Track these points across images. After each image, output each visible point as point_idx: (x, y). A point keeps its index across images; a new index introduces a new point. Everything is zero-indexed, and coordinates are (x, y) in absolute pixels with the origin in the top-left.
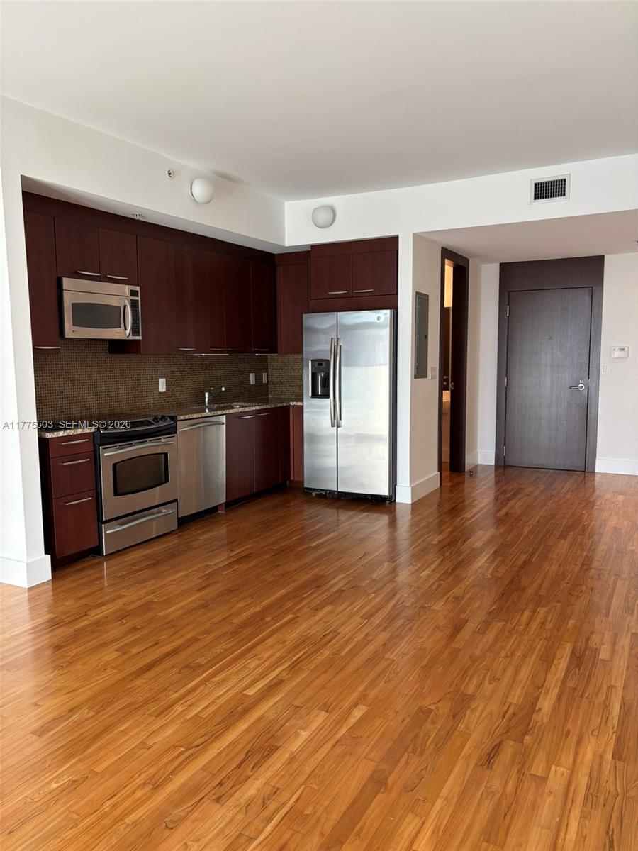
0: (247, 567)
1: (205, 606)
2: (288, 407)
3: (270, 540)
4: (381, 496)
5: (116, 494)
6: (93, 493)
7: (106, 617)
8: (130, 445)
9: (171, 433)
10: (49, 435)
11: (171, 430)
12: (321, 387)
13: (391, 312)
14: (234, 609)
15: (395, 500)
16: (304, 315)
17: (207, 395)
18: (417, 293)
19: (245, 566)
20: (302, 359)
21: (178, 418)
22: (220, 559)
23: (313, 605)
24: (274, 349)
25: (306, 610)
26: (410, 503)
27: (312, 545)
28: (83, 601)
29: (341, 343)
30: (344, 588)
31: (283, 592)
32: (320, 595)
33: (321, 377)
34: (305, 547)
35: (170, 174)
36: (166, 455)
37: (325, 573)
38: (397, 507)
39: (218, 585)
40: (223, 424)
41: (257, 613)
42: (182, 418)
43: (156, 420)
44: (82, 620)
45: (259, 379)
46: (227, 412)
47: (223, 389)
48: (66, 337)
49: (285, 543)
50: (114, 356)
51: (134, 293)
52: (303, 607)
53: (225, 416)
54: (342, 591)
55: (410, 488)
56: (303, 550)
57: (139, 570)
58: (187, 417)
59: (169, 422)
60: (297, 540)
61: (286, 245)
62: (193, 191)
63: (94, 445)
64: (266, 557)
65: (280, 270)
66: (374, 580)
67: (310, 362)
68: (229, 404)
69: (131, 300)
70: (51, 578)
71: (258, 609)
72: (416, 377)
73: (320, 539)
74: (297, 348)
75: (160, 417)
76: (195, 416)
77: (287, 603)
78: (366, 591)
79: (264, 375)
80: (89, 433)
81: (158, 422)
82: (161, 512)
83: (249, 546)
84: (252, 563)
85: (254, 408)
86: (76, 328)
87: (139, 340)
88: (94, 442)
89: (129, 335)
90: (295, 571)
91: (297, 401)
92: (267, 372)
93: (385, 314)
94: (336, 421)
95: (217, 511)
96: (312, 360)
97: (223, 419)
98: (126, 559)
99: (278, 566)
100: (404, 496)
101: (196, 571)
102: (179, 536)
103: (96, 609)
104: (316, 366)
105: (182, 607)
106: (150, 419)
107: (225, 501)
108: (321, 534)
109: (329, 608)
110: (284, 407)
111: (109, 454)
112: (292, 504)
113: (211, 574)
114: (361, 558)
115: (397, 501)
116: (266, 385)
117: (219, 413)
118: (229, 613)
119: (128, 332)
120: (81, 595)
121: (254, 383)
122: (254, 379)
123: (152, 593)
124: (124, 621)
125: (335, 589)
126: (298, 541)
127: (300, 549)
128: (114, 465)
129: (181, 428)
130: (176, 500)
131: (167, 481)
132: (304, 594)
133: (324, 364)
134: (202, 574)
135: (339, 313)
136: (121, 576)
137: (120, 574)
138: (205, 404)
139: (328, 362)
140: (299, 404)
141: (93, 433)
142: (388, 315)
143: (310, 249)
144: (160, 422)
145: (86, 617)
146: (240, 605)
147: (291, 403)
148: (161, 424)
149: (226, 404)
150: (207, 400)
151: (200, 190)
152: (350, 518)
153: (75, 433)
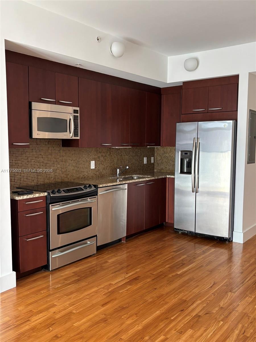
0: (135, 288)
1: (105, 320)
2: (165, 179)
3: (152, 267)
4: (223, 238)
5: (59, 233)
6: (45, 232)
7: (40, 324)
8: (69, 203)
9: (94, 195)
10: (17, 198)
11: (94, 194)
12: (186, 167)
13: (233, 122)
14: (124, 326)
15: (232, 241)
16: (177, 124)
17: (118, 170)
18: (250, 110)
19: (134, 287)
20: (175, 150)
21: (99, 187)
22: (120, 280)
23: (179, 328)
24: (158, 144)
25: (173, 332)
26: (242, 243)
27: (179, 273)
28: (30, 308)
29: (200, 141)
30: (200, 314)
31: (158, 313)
32: (183, 319)
33: (186, 161)
34: (174, 274)
35: (98, 39)
36: (91, 208)
37: (187, 298)
38: (234, 245)
39: (116, 302)
40: (126, 189)
41: (139, 331)
42: (101, 186)
43: (85, 187)
44: (25, 325)
45: (149, 160)
46: (128, 182)
47: (127, 167)
48: (33, 138)
49: (161, 270)
50: (65, 148)
51: (75, 111)
52: (171, 329)
53: (127, 184)
54: (199, 316)
55: (243, 233)
56: (173, 276)
57: (69, 284)
58: (104, 185)
59: (93, 188)
60: (169, 267)
61: (168, 83)
62: (112, 50)
63: (47, 203)
64: (149, 280)
65: (164, 98)
66: (222, 308)
67: (180, 152)
68: (131, 175)
69: (74, 115)
70: (16, 286)
71: (140, 328)
72: (248, 163)
73: (184, 268)
74: (172, 143)
75: (88, 186)
76: (109, 185)
77: (161, 324)
78: (216, 318)
79: (152, 158)
80: (43, 196)
81: (87, 188)
82: (86, 243)
83: (138, 270)
84: (139, 285)
85: (145, 179)
86: (40, 132)
87: (79, 139)
88: (46, 202)
89: (72, 136)
90: (167, 294)
91: (171, 175)
92: (154, 156)
93: (230, 123)
94: (195, 189)
95: (121, 241)
96: (181, 151)
97: (126, 186)
98: (62, 275)
99: (155, 289)
100: (238, 238)
101: (103, 288)
102: (97, 258)
103: (36, 316)
104: (184, 154)
105: (91, 319)
106: (82, 187)
107: (126, 235)
108: (185, 264)
109: (190, 332)
110: (163, 178)
111: (56, 209)
112: (166, 239)
113: (112, 292)
114: (211, 287)
115: (233, 241)
116: (153, 164)
117: (124, 182)
118: (120, 329)
119: (71, 135)
120: (29, 301)
121: (146, 163)
122: (146, 161)
123: (74, 305)
124: (51, 328)
125: (194, 314)
126: (169, 269)
127: (170, 276)
128: (58, 216)
129: (100, 192)
130: (96, 236)
131: (91, 224)
132: (172, 316)
133: (188, 153)
134: (106, 291)
135: (199, 122)
136: (57, 288)
137: (57, 286)
138: (117, 176)
139: (191, 152)
140: (172, 177)
141: (46, 196)
142: (231, 124)
143: (182, 84)
144: (88, 188)
145: (28, 323)
146: (129, 322)
147: (168, 176)
148: (88, 190)
149: (129, 176)
150: (118, 173)
151: (116, 49)
152: (204, 252)
153: (35, 197)
